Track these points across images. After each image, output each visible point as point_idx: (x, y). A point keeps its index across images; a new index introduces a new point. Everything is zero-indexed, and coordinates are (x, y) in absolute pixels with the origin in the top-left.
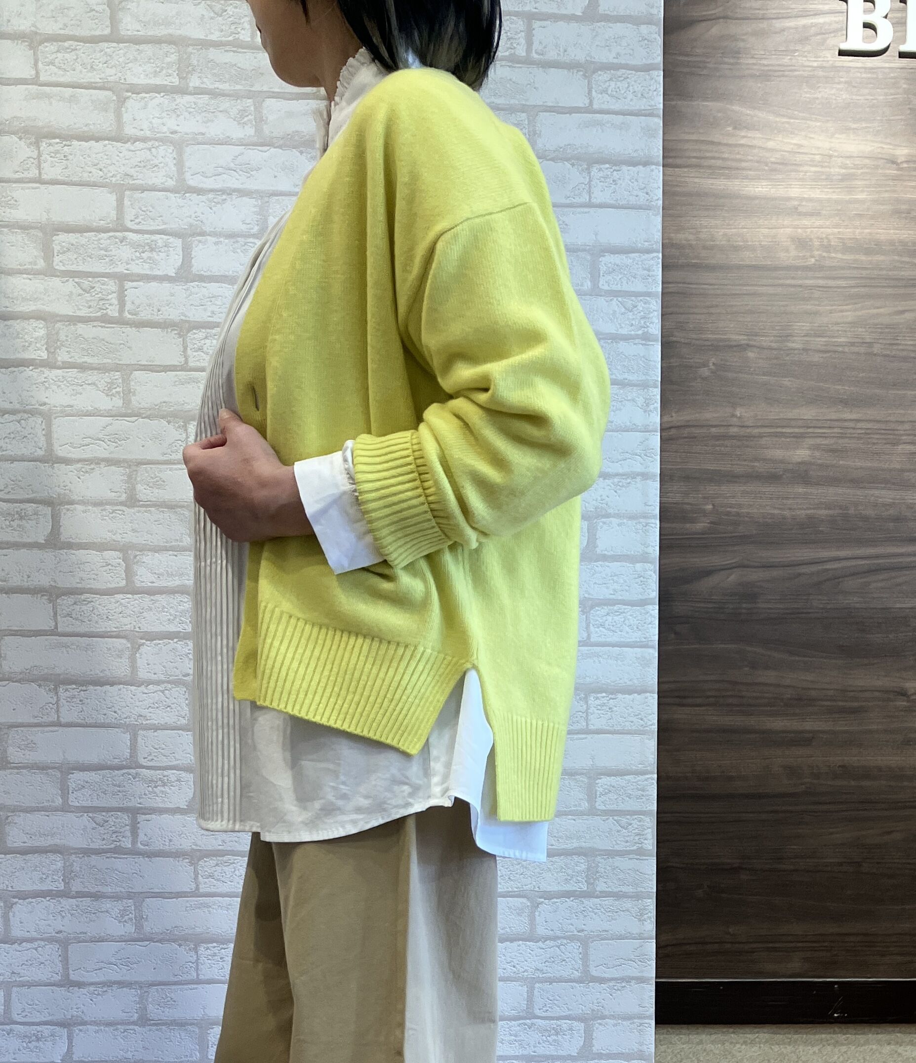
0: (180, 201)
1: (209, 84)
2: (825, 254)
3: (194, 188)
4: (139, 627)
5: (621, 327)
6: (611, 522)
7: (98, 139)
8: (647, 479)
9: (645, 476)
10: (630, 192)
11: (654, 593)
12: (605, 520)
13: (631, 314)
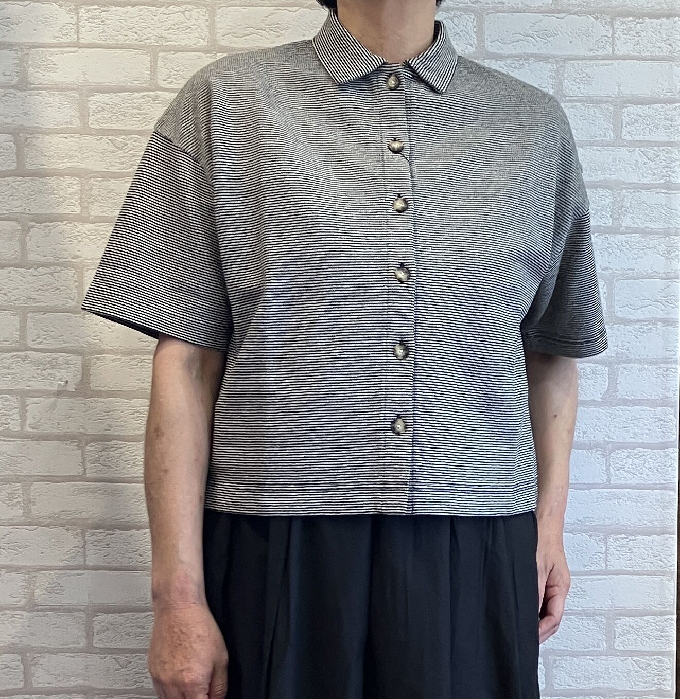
6: (631, 368)
8: (667, 325)
9: (666, 322)
10: (652, 43)
11: (675, 436)
12: (625, 365)
13: (653, 163)
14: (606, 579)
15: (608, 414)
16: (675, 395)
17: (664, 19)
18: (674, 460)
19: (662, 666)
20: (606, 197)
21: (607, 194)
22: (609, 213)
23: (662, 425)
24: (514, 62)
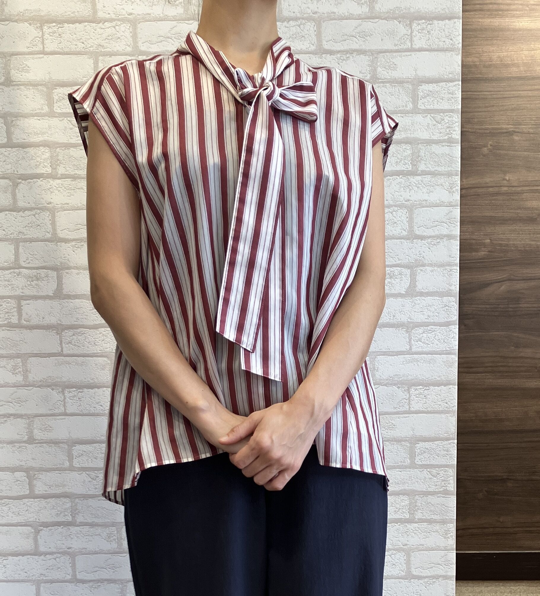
5: (433, 135)
6: (426, 270)
7: (80, 22)
10: (439, 39)
11: (456, 317)
12: (422, 268)
13: (440, 125)
14: (408, 417)
15: (410, 303)
16: (456, 288)
17: (447, 21)
18: (455, 334)
19: (447, 474)
20: (407, 149)
21: (408, 148)
22: (409, 161)
23: (447, 309)
24: (343, 55)
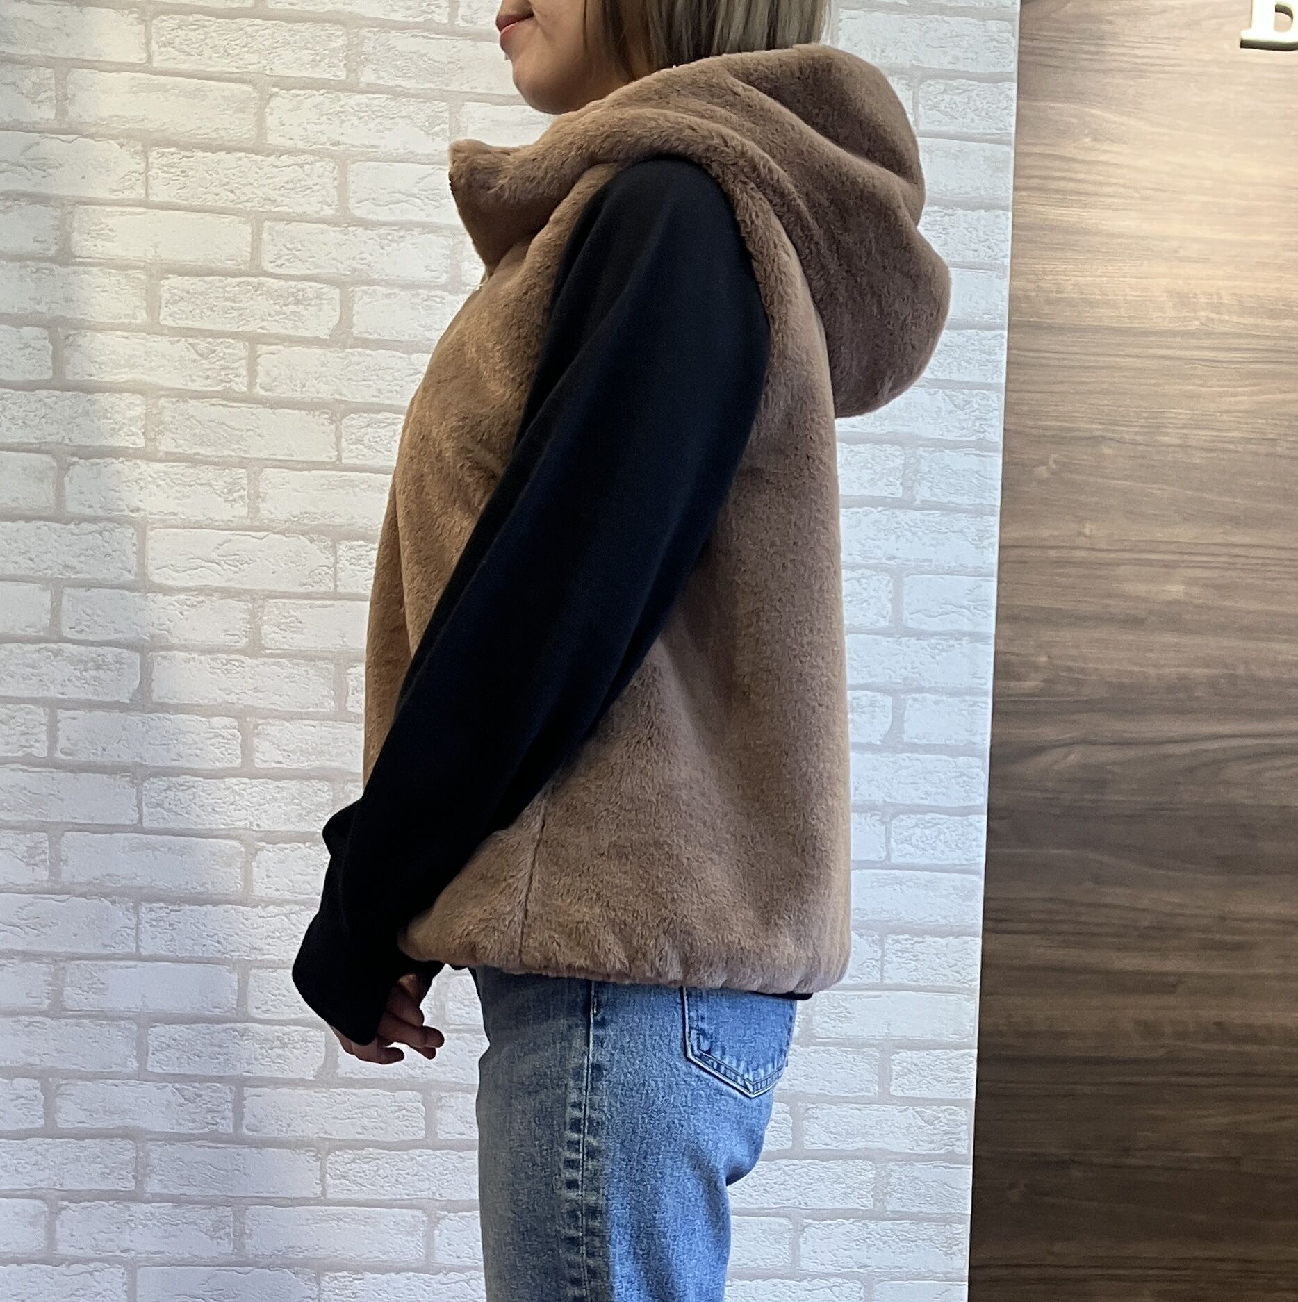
0: (340, 236)
1: (387, 79)
2: (1214, 316)
3: (360, 219)
4: (258, 825)
5: (949, 431)
6: (924, 700)
7: (229, 151)
8: (976, 641)
9: (975, 637)
10: (966, 245)
11: (983, 797)
12: (917, 696)
13: (962, 413)
14: (880, 996)
15: (891, 764)
16: (985, 740)
17: (983, 211)
18: (981, 832)
19: (955, 1119)
20: (895, 456)
21: (897, 453)
22: (899, 480)
23: (965, 782)
